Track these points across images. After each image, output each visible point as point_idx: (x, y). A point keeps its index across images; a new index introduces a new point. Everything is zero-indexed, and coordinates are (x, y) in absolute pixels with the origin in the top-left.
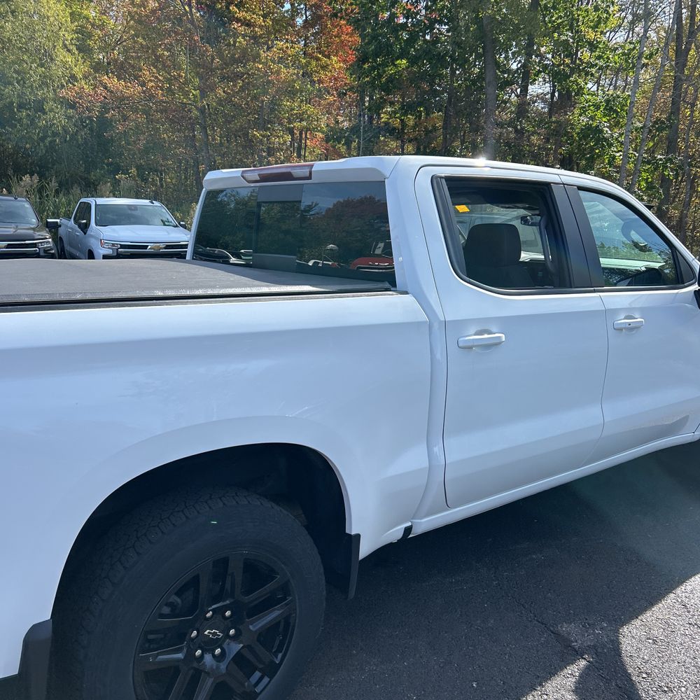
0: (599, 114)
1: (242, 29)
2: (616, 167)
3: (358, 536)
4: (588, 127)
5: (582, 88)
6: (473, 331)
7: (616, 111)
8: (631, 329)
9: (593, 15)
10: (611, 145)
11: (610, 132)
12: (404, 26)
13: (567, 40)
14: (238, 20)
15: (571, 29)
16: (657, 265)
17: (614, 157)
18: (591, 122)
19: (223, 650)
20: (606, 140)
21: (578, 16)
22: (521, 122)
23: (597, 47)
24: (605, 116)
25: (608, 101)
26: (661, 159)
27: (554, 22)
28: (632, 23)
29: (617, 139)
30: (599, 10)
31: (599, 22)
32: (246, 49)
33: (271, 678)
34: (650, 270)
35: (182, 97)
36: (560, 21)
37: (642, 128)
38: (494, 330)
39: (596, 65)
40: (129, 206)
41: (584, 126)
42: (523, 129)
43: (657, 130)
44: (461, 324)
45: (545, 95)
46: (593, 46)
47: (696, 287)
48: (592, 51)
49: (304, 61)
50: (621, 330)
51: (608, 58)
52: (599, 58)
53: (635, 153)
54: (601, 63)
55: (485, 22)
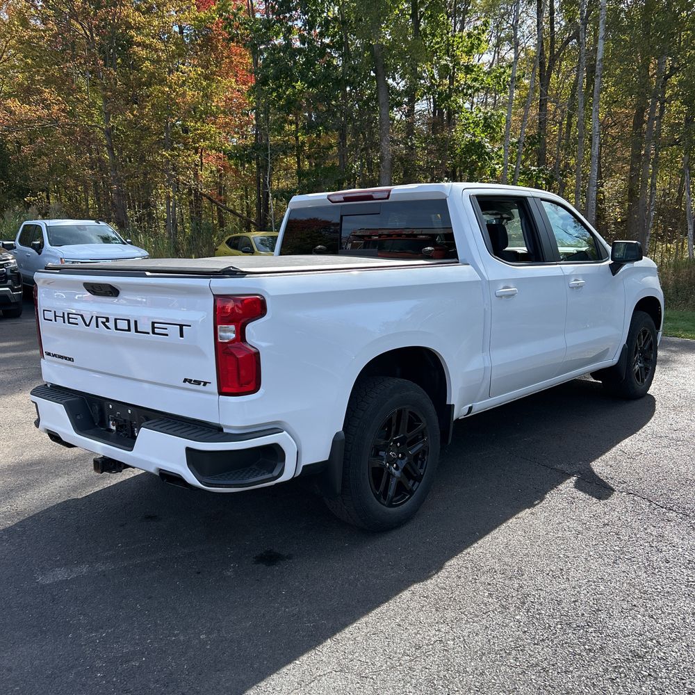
0: (478, 131)
1: (143, 53)
2: (496, 178)
3: (454, 405)
4: (472, 143)
5: (461, 107)
6: (502, 287)
7: (492, 128)
8: (578, 287)
9: (467, 42)
10: (491, 158)
11: (490, 147)
12: (300, 51)
13: (447, 65)
14: (139, 45)
15: (447, 53)
16: (584, 249)
17: (495, 170)
18: (473, 138)
19: (397, 465)
20: (488, 154)
21: (453, 41)
22: (411, 139)
23: (472, 71)
24: (483, 132)
25: (485, 119)
26: (534, 170)
27: (433, 47)
28: (497, 46)
29: (496, 153)
30: (472, 37)
31: (472, 47)
32: (154, 73)
33: (420, 482)
34: (579, 252)
35: (86, 119)
36: (437, 46)
37: (516, 143)
38: (511, 286)
39: (474, 86)
40: (78, 227)
41: (469, 142)
42: (413, 145)
43: (530, 144)
44: (496, 282)
45: (424, 111)
46: (468, 69)
47: (610, 261)
48: (467, 73)
49: (205, 83)
50: (573, 288)
51: (483, 80)
52: (475, 80)
53: (512, 165)
54: (477, 85)
55: (375, 49)
